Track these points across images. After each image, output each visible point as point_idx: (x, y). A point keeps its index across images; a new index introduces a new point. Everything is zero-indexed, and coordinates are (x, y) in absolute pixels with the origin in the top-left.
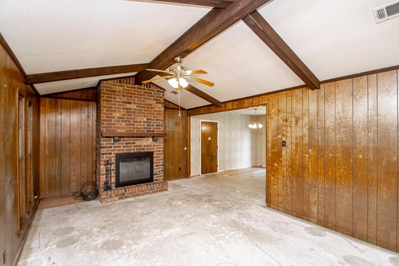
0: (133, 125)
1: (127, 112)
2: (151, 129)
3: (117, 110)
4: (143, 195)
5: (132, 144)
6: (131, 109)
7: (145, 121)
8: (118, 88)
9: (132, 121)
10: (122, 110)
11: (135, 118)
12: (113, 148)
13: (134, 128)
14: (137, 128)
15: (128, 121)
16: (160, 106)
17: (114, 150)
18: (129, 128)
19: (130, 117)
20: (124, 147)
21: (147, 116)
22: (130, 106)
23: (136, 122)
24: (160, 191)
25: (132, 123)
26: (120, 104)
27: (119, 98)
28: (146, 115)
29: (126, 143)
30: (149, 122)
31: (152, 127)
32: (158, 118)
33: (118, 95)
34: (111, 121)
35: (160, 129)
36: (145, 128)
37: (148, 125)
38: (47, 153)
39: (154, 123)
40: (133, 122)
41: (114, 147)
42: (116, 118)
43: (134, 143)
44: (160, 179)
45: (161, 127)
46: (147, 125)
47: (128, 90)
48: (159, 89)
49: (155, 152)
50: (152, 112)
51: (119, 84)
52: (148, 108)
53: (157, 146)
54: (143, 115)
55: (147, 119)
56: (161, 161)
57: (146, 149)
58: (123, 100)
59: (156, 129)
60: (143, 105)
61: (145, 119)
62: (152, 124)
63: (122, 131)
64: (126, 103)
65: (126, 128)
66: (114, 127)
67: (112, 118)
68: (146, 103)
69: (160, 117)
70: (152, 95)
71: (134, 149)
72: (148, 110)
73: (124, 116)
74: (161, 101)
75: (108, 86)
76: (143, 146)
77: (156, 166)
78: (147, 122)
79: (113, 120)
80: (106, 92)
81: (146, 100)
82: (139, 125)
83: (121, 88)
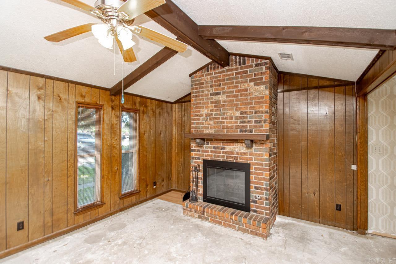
0: (222, 123)
1: (215, 106)
2: (247, 128)
3: (205, 106)
4: (226, 226)
5: (221, 149)
6: (219, 102)
7: (237, 117)
8: (206, 78)
9: (221, 117)
10: (210, 105)
11: (224, 114)
12: (201, 153)
13: (223, 127)
14: (227, 127)
15: (216, 118)
16: (262, 89)
17: (202, 155)
18: (217, 127)
19: (218, 112)
20: (212, 152)
21: (240, 108)
22: (219, 98)
23: (226, 118)
24: (252, 233)
25: (221, 120)
26: (207, 98)
27: (207, 90)
28: (239, 106)
29: (215, 148)
30: (243, 116)
31: (248, 125)
32: (259, 108)
33: (206, 87)
34: (199, 119)
35: (262, 126)
36: (237, 127)
37: (242, 122)
38: (176, 151)
39: (251, 117)
40: (223, 118)
41: (203, 151)
42: (204, 115)
43: (223, 148)
44: (262, 213)
45: (264, 124)
46: (240, 121)
47: (216, 77)
48: (259, 60)
49: (253, 165)
50: (249, 101)
51: (206, 73)
52: (241, 95)
53: (256, 155)
54: (235, 107)
55: (241, 113)
56: (265, 182)
57: (240, 158)
58: (211, 92)
59: (256, 127)
60: (234, 93)
61: (238, 114)
62: (248, 120)
63: (210, 132)
64: (213, 95)
65: (214, 127)
66: (203, 127)
67: (200, 116)
68: (239, 88)
69: (262, 107)
70: (249, 73)
71: (223, 157)
72: (243, 99)
73: (212, 113)
74: (264, 80)
75: (196, 79)
76: (235, 153)
77: (256, 188)
78: (241, 118)
79: (201, 118)
80: (195, 87)
81: (239, 85)
82: (230, 123)
83: (209, 77)
